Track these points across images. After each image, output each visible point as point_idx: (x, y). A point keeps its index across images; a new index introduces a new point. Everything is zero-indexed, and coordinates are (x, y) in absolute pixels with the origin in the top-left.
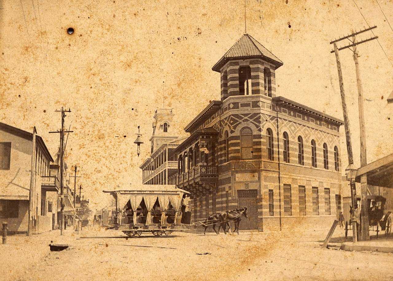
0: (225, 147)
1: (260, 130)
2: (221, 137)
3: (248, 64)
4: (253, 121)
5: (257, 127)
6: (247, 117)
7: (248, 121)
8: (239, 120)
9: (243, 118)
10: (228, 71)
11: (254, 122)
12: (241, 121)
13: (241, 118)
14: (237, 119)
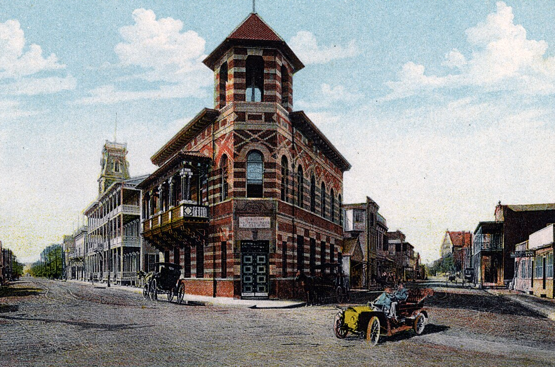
0: (221, 179)
1: (274, 156)
2: (214, 164)
3: (261, 54)
4: (265, 143)
5: (271, 151)
6: (257, 135)
7: (258, 141)
8: (245, 139)
9: (250, 136)
10: (228, 62)
11: (267, 143)
12: (248, 140)
13: (248, 136)
14: (243, 138)
